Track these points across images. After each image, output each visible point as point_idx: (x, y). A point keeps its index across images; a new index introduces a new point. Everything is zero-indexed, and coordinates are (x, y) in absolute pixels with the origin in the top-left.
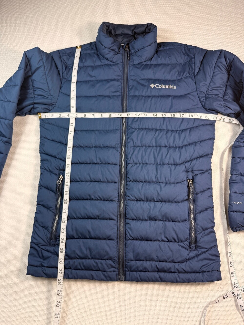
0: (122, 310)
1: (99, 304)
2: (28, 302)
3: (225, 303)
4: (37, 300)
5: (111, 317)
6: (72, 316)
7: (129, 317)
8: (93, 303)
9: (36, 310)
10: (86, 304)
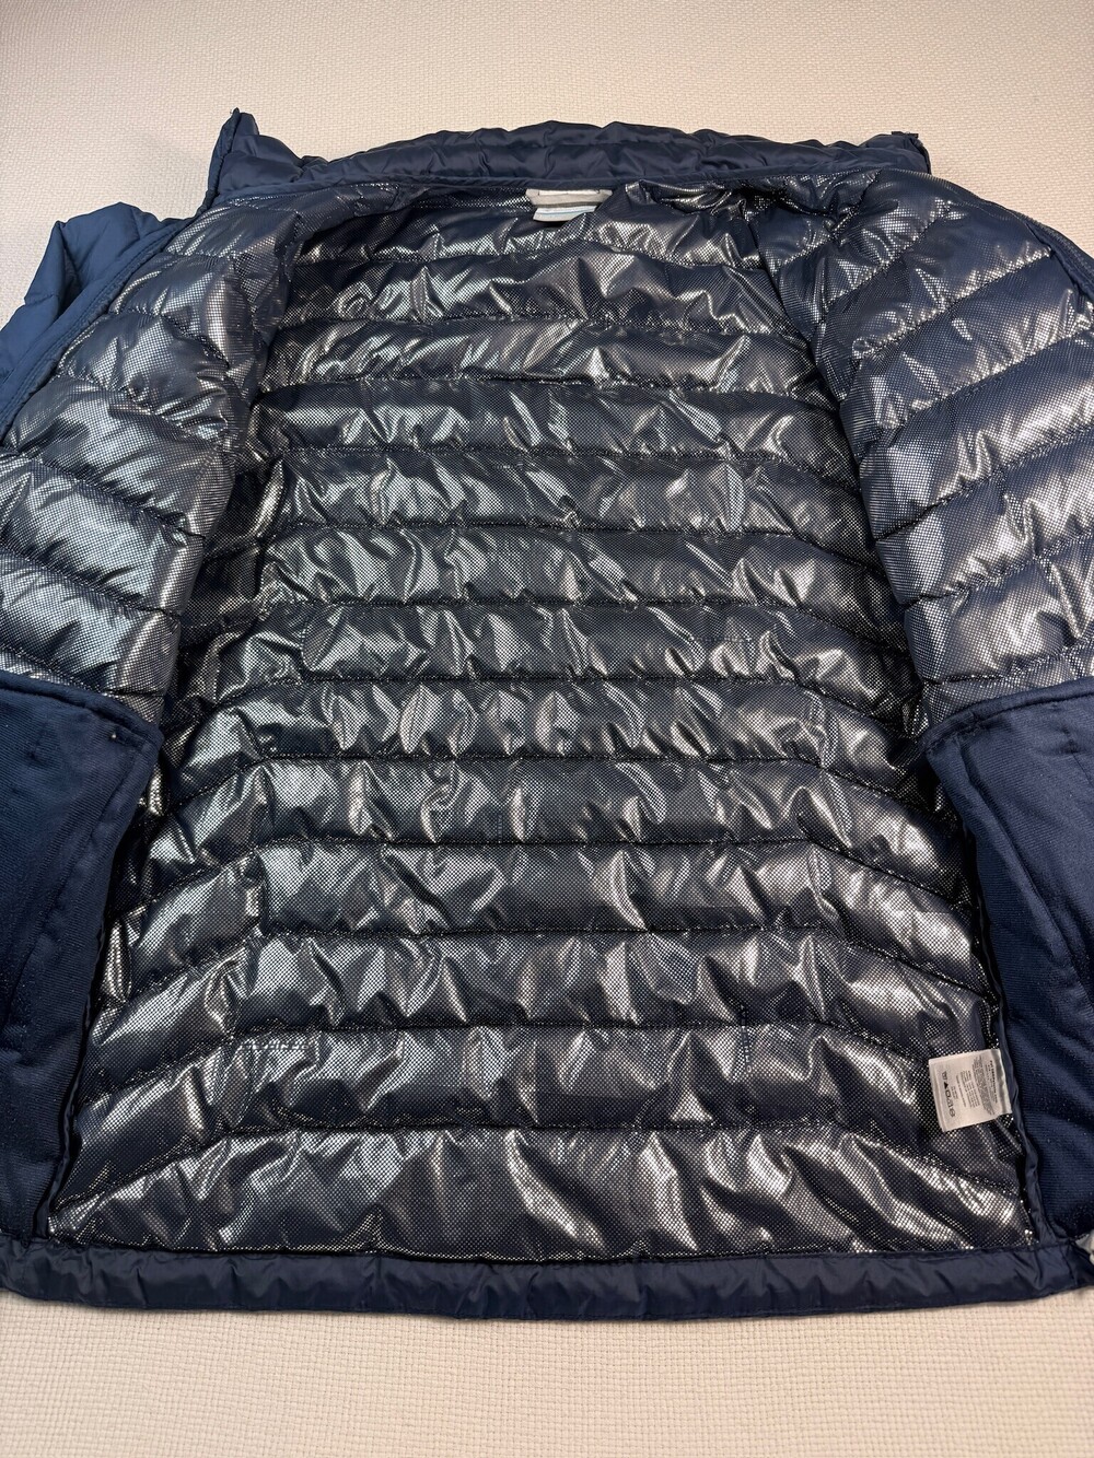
0: (518, 1403)
1: (397, 1372)
2: (16, 1362)
3: (1054, 1366)
4: (69, 1352)
5: (457, 1440)
6: (250, 1434)
7: (552, 1439)
8: (364, 1364)
9: (58, 1403)
10: (325, 1375)
